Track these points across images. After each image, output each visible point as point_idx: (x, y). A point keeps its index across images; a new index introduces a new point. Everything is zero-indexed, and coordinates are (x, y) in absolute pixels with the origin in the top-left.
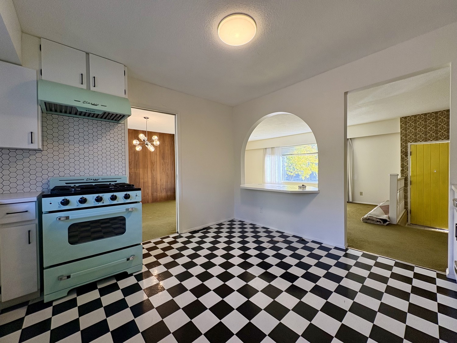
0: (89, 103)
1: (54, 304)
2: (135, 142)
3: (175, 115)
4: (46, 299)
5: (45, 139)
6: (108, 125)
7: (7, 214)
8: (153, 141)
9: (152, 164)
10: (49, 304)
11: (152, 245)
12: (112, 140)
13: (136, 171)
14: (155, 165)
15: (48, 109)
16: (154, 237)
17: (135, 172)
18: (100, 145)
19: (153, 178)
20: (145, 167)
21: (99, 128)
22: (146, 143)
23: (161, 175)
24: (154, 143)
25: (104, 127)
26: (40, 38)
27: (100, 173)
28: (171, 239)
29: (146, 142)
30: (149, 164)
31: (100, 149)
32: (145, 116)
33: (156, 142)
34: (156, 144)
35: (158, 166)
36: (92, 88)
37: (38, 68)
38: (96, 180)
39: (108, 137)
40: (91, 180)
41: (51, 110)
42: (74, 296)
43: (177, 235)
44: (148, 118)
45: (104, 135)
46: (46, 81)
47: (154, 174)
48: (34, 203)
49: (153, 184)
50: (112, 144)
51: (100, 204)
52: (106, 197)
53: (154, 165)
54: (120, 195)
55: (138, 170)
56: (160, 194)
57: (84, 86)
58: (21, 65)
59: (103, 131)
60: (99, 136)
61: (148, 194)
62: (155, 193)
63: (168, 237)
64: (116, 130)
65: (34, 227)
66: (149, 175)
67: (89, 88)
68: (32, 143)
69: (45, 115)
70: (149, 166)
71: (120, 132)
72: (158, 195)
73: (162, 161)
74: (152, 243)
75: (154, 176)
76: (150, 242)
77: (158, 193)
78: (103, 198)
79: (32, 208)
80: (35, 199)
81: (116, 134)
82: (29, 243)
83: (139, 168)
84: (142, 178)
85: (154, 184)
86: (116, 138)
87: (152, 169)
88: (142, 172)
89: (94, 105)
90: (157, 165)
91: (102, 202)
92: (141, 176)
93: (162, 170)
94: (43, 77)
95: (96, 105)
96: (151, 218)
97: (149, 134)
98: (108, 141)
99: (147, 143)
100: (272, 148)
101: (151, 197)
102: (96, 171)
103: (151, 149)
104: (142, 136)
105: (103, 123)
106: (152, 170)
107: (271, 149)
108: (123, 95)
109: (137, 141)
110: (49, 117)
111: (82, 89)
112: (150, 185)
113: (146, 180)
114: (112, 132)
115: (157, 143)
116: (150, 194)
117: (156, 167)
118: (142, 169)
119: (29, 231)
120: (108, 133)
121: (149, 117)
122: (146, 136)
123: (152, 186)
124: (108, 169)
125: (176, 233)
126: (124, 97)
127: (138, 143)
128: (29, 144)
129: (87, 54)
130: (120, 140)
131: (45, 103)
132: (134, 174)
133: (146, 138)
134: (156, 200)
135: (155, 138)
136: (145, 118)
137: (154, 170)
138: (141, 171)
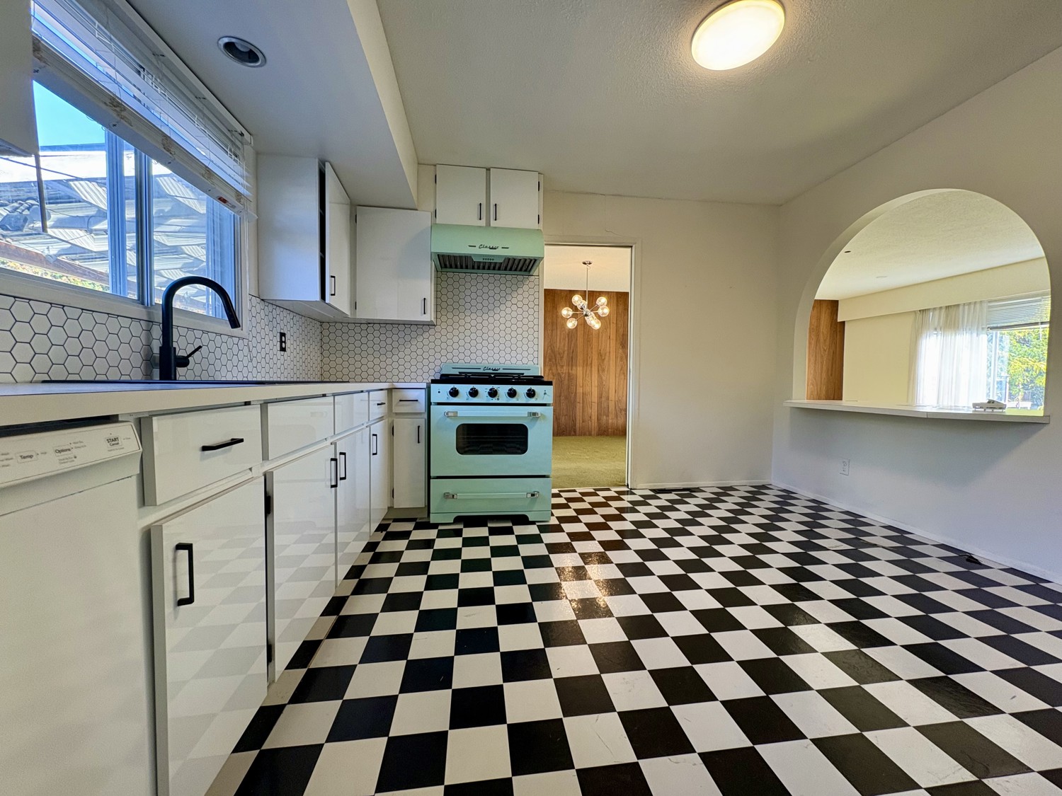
0: (486, 247)
1: (440, 528)
2: (566, 312)
3: (631, 247)
4: (433, 519)
5: (439, 309)
6: (514, 281)
7: (400, 401)
8: (597, 308)
9: (601, 356)
10: (435, 526)
11: (577, 495)
12: (520, 304)
13: (570, 371)
14: (607, 359)
15: (443, 265)
16: (582, 484)
17: (569, 373)
18: (503, 314)
19: (601, 385)
20: (588, 364)
21: (503, 287)
22: (584, 313)
23: (617, 379)
24: (600, 311)
25: (508, 284)
26: (435, 165)
27: (502, 360)
28: (612, 493)
29: (586, 310)
30: (595, 357)
31: (502, 320)
32: (584, 261)
33: (603, 309)
34: (603, 314)
35: (611, 362)
36: (493, 223)
37: (433, 210)
38: (495, 370)
39: (514, 301)
40: (490, 369)
41: (446, 267)
42: (460, 526)
43: (626, 489)
44: (590, 263)
45: (509, 297)
46: (441, 224)
47: (604, 378)
48: (424, 390)
49: (600, 397)
50: (520, 311)
51: (494, 400)
52: (503, 389)
53: (604, 360)
54: (522, 390)
55: (574, 368)
56: (615, 421)
57: (483, 223)
58: (417, 210)
59: (508, 291)
60: (503, 300)
61: (591, 417)
62: (605, 417)
63: (609, 490)
64: (525, 288)
65: (422, 422)
66: (593, 380)
67: (488, 224)
68: (425, 313)
69: (439, 273)
70: (595, 362)
71: (531, 291)
72: (610, 421)
73: (621, 351)
74: (577, 493)
75: (604, 383)
76: (575, 491)
77: (610, 418)
78: (499, 392)
79: (421, 395)
80: (424, 386)
81: (526, 294)
82: (419, 442)
83: (576, 366)
84: (581, 385)
85: (603, 399)
86: (526, 301)
87: (600, 368)
88: (581, 372)
89: (492, 248)
90: (609, 359)
91: (496, 398)
92: (580, 381)
93: (621, 370)
94: (438, 221)
95: (495, 249)
96: (587, 459)
97: (591, 296)
98: (514, 307)
99: (586, 312)
100: (947, 307)
101: (596, 424)
102: (497, 357)
103: (595, 324)
104: (577, 299)
105: (509, 277)
106: (601, 370)
107: (943, 310)
108: (535, 225)
109: (570, 309)
110: (444, 277)
111: (480, 227)
112: (595, 399)
113: (588, 389)
114: (520, 291)
115: (605, 311)
116: (594, 417)
117: (609, 365)
118: (581, 368)
119: (419, 427)
120: (515, 294)
121: (591, 261)
122: (584, 299)
123: (600, 403)
124: (514, 354)
125: (625, 485)
126: (537, 228)
127: (571, 313)
128: (422, 315)
129: (488, 170)
130: (531, 305)
131: (438, 255)
132: (567, 377)
133: (585, 303)
134: (605, 431)
135: (602, 300)
136: (584, 263)
137: (603, 370)
138: (579, 371)
